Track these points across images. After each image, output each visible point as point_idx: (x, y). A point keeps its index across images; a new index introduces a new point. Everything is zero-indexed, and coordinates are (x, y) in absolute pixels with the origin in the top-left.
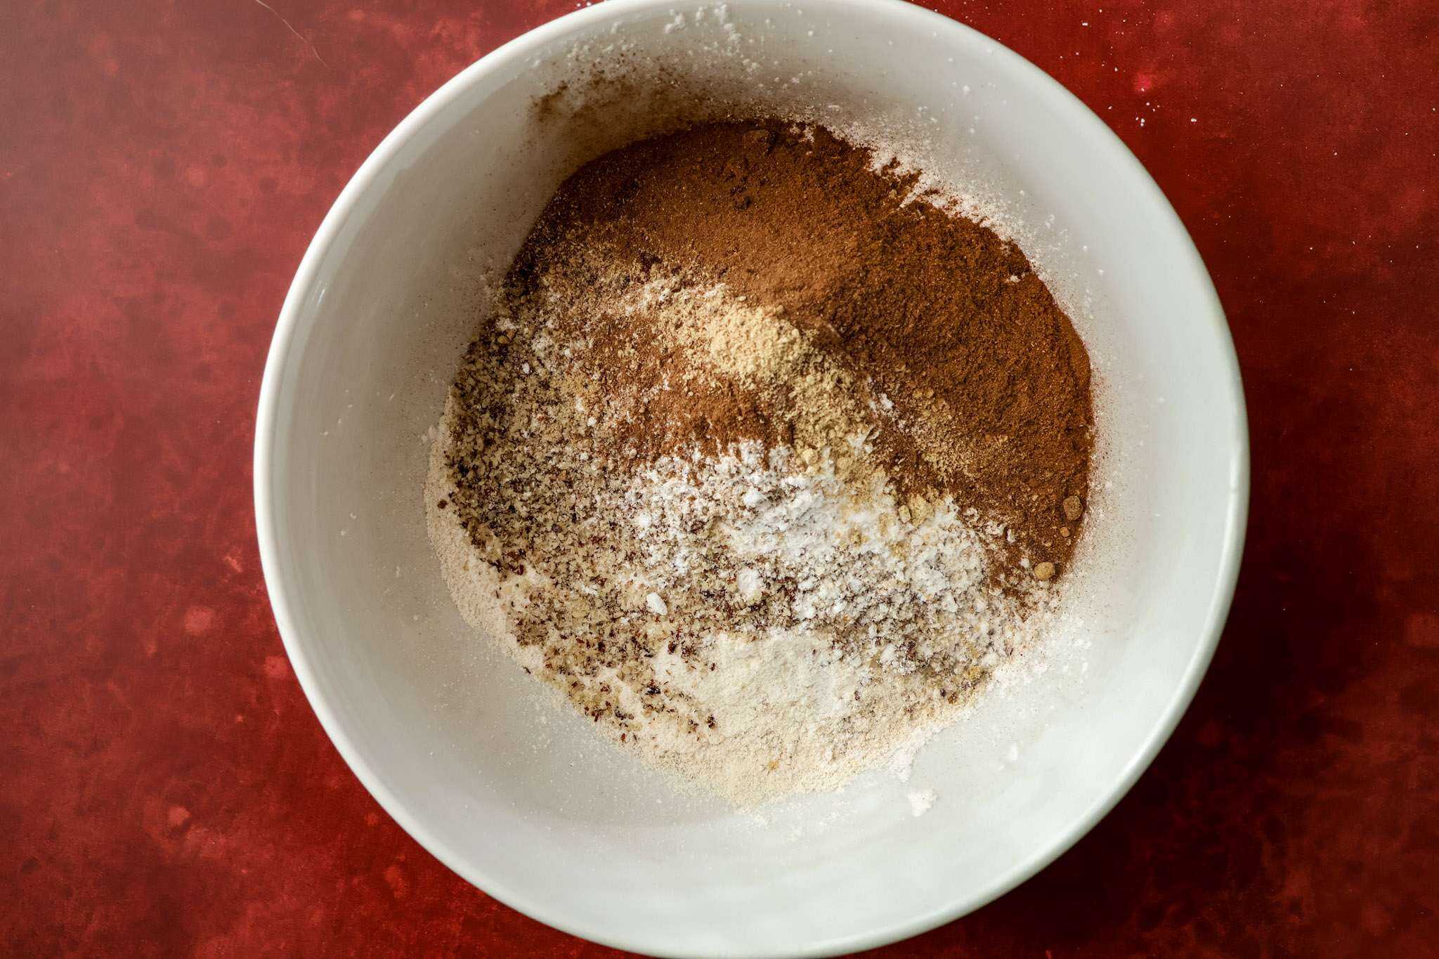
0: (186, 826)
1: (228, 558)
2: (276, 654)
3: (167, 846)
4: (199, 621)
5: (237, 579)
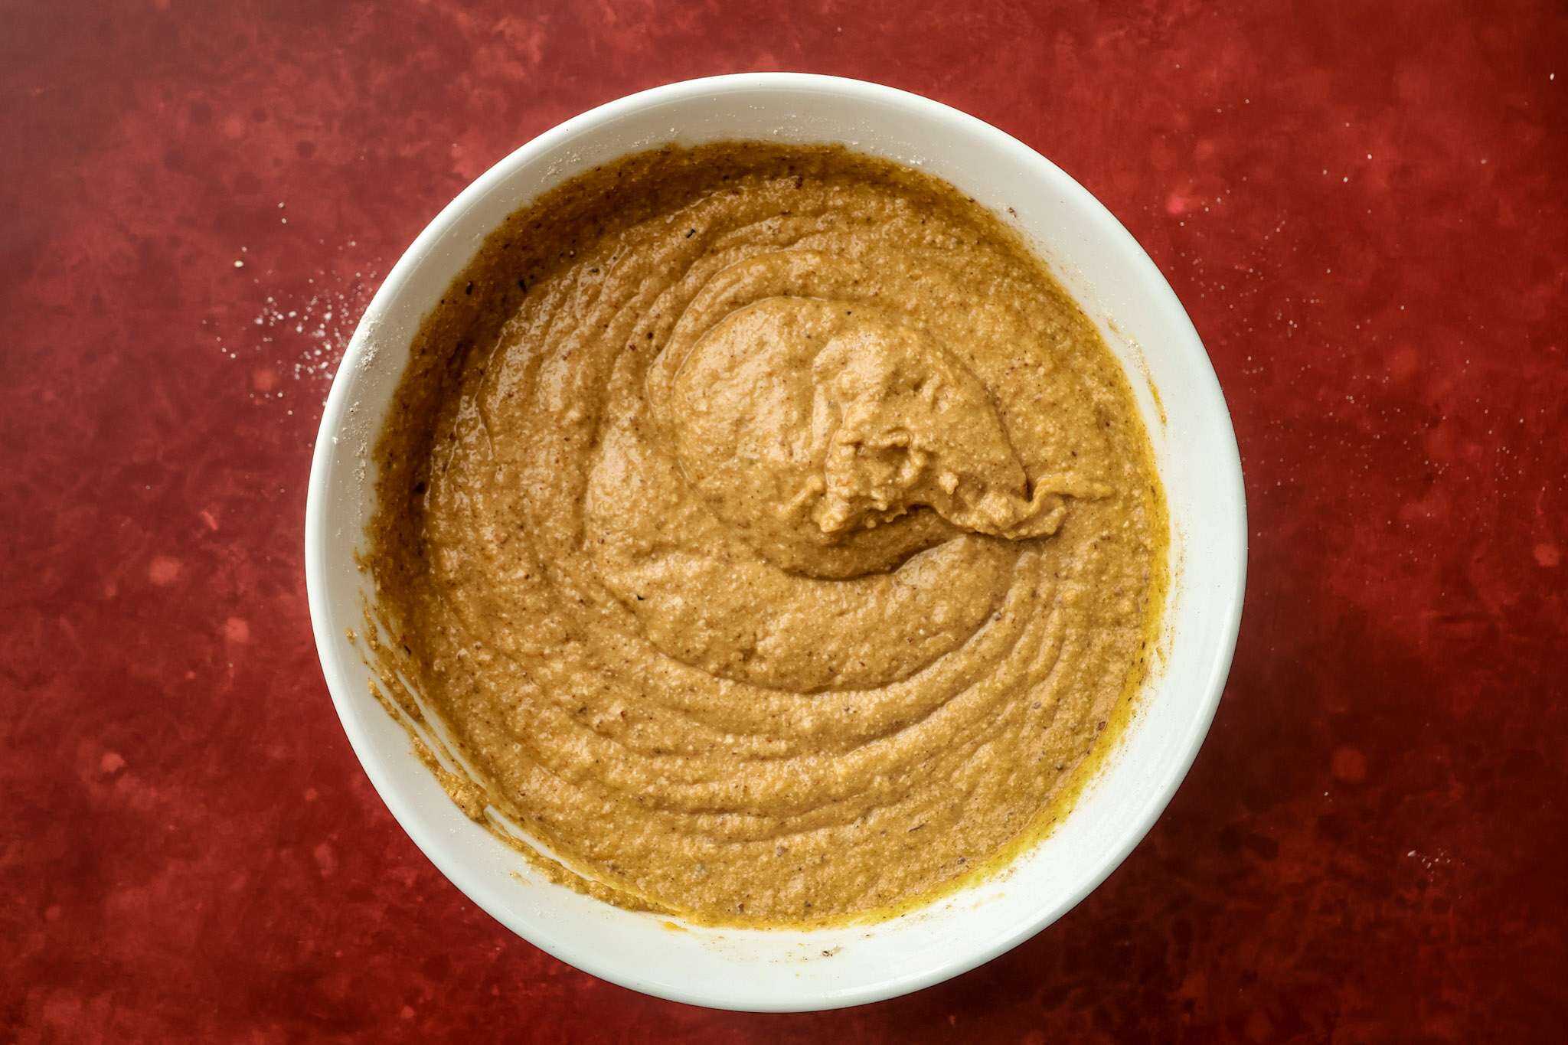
0: (119, 772)
1: (206, 514)
2: (239, 616)
3: (96, 791)
4: (164, 571)
5: (210, 535)
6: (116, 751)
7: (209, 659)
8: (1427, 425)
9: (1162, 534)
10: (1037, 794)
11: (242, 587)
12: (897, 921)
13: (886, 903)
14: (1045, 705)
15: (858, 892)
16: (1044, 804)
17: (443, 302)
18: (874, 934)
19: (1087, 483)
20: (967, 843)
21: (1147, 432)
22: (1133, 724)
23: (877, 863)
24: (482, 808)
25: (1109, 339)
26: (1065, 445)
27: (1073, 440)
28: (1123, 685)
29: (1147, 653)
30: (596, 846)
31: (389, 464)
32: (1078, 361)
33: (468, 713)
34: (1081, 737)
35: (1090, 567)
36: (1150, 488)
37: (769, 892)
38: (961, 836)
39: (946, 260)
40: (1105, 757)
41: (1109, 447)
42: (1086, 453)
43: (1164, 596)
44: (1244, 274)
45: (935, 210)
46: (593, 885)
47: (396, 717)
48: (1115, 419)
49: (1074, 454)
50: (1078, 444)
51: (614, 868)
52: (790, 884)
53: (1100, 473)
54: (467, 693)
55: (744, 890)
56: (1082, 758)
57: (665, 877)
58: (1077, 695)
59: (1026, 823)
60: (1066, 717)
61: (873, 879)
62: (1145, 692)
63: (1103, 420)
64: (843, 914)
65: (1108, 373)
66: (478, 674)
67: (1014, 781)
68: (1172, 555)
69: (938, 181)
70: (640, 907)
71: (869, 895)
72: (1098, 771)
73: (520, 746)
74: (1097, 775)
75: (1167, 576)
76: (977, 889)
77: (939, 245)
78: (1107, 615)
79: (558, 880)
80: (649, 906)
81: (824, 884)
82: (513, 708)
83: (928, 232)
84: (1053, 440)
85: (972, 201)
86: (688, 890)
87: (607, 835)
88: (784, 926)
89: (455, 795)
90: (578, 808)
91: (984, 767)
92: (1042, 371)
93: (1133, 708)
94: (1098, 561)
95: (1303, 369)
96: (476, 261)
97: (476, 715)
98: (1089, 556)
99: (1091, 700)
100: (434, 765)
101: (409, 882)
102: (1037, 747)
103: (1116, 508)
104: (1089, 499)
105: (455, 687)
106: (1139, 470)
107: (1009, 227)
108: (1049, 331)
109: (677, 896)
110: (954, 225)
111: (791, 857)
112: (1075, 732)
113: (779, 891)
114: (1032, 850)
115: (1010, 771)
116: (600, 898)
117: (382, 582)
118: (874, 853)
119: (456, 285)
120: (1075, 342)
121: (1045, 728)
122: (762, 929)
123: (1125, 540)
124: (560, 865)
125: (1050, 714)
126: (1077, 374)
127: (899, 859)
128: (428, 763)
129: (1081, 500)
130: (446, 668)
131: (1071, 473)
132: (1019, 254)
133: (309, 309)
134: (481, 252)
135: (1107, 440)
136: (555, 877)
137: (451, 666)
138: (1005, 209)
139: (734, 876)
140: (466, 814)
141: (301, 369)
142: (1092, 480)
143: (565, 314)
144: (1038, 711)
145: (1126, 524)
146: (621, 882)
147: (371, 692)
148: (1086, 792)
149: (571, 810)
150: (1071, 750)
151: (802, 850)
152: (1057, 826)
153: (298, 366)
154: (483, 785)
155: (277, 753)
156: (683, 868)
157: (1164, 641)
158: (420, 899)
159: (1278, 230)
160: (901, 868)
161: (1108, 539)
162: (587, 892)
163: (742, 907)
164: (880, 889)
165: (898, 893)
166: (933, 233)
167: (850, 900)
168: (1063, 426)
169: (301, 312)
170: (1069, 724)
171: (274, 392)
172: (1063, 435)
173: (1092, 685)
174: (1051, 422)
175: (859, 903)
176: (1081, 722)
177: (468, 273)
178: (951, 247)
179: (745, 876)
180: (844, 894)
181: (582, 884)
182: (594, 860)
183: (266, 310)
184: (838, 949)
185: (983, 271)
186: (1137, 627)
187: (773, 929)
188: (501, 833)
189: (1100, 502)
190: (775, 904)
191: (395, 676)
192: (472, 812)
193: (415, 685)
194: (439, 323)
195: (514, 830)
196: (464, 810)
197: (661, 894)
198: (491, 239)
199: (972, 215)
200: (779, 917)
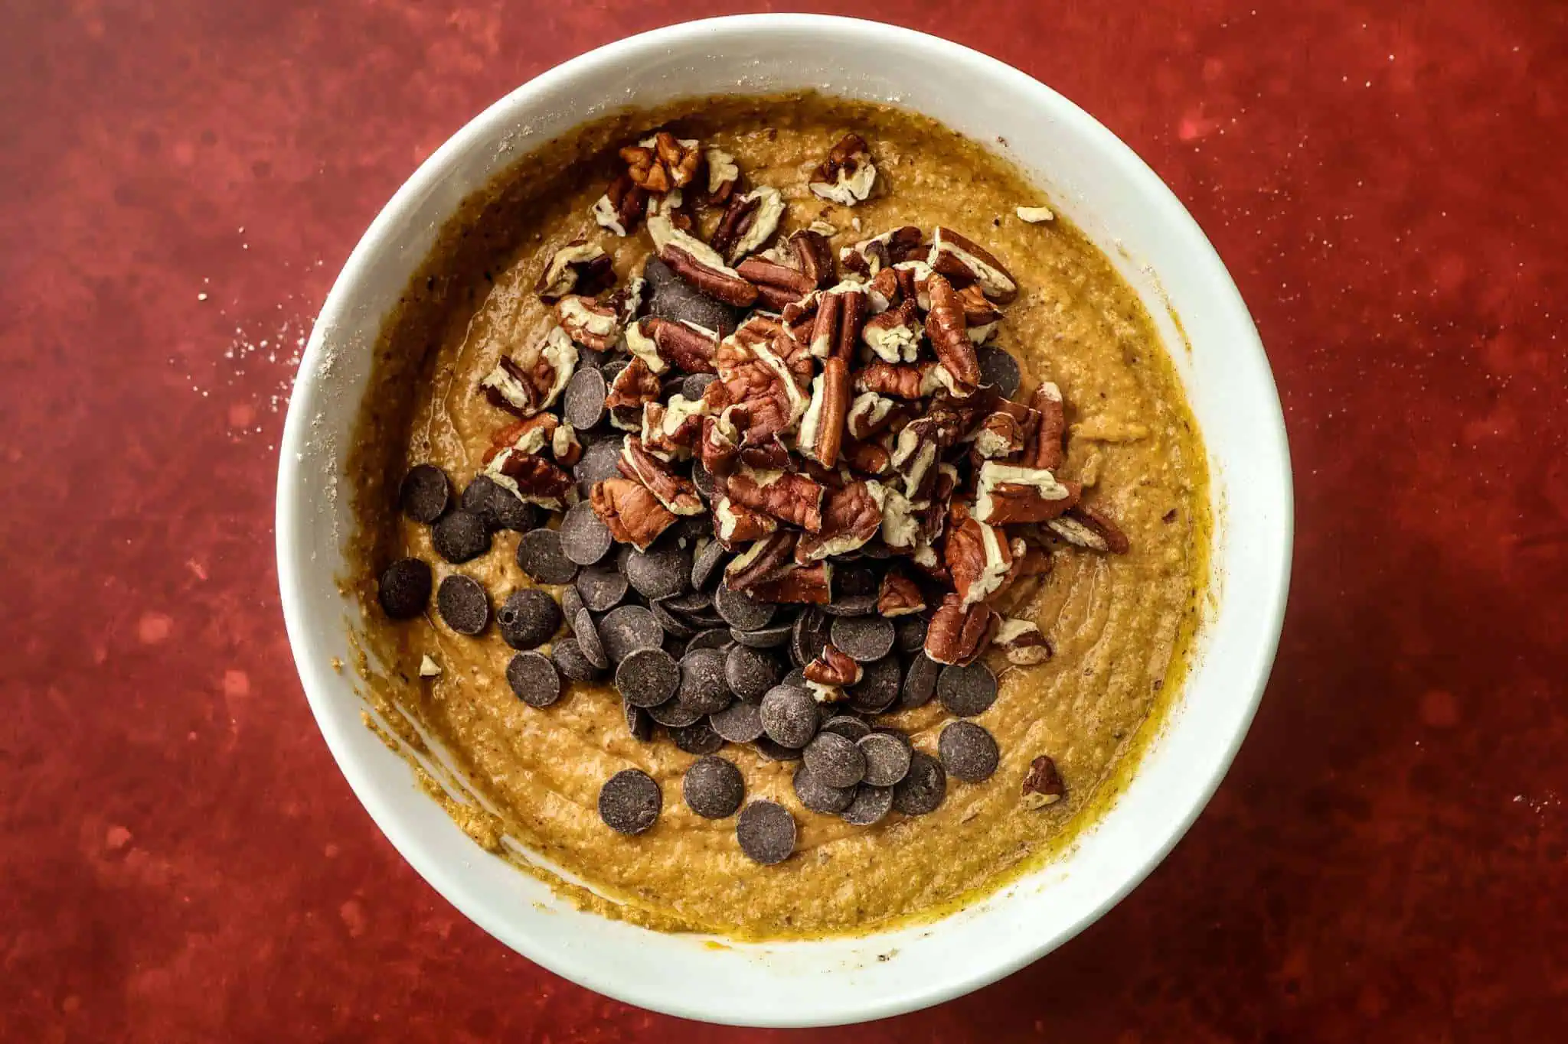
0: (127, 847)
1: (192, 563)
2: (237, 668)
3: (104, 868)
4: (154, 628)
5: (199, 586)
6: (121, 824)
7: (209, 717)
8: (1484, 336)
9: (1200, 471)
10: (1096, 766)
11: (238, 638)
12: (956, 916)
13: (944, 900)
14: (1097, 670)
15: (913, 893)
16: (1104, 776)
17: (403, 300)
18: (932, 933)
19: (1120, 425)
20: (1027, 826)
21: (1173, 363)
22: (1189, 679)
23: (930, 860)
24: (496, 836)
25: (1121, 268)
26: (1092, 386)
27: (1100, 380)
28: (1176, 639)
29: (1198, 600)
30: (625, 871)
31: (364, 480)
32: (1095, 296)
33: (473, 742)
34: (1137, 701)
35: (1132, 516)
36: (1183, 424)
37: (817, 902)
38: (1019, 820)
39: (940, 200)
40: (1164, 718)
41: (1139, 385)
42: (1117, 392)
43: (1210, 538)
44: (1267, 196)
45: (922, 150)
46: (624, 909)
47: (395, 748)
48: (1140, 354)
49: (1103, 395)
50: (1106, 384)
51: (647, 891)
52: (839, 891)
53: (1132, 413)
54: (470, 720)
55: (790, 903)
56: (1140, 721)
57: (703, 897)
58: (1131, 656)
59: (1086, 797)
60: (1122, 680)
61: (928, 877)
62: (1199, 642)
63: (1129, 357)
64: (898, 915)
65: (1126, 305)
66: (479, 701)
67: (1071, 755)
68: (1213, 491)
69: (920, 118)
70: (679, 928)
71: (925, 893)
72: (1158, 733)
73: (531, 774)
74: (1155, 738)
75: (1211, 516)
76: (1039, 872)
77: (931, 185)
78: (1154, 567)
79: (586, 907)
80: (689, 926)
81: (875, 888)
82: (519, 733)
83: (918, 172)
84: (1079, 381)
85: (958, 135)
86: (729, 907)
87: (635, 860)
88: (836, 934)
89: (466, 825)
90: (600, 834)
91: (1038, 744)
92: (1059, 307)
93: (1188, 661)
94: (1139, 509)
95: (1343, 291)
96: (434, 252)
97: (481, 743)
98: (1130, 504)
99: (1146, 660)
100: (441, 795)
101: (444, 933)
102: (1093, 716)
103: (1153, 449)
104: (1124, 442)
105: (457, 713)
106: (1169, 407)
107: (1001, 158)
108: (1060, 266)
109: (718, 914)
110: (945, 164)
111: (837, 863)
112: (1131, 695)
113: (828, 899)
114: (1096, 825)
115: (1067, 745)
116: (634, 922)
117: (369, 608)
118: (927, 850)
119: (416, 282)
120: (1088, 275)
121: (1100, 695)
122: (812, 940)
123: (1166, 483)
124: (588, 890)
125: (1104, 679)
126: (1096, 309)
127: (954, 852)
128: (434, 794)
129: (1115, 444)
130: (446, 696)
131: (1102, 416)
132: (1015, 188)
133: (281, 337)
134: (439, 242)
135: (1135, 377)
136: (584, 904)
137: (451, 693)
138: (994, 138)
139: (778, 890)
140: (481, 845)
141: (278, 401)
142: (1126, 421)
143: (533, 299)
144: (1091, 678)
145: (1165, 467)
146: (657, 906)
147: (365, 722)
148: (1146, 756)
149: (594, 835)
150: (1129, 715)
151: (849, 854)
152: (1119, 797)
153: (275, 398)
154: (498, 814)
155: (291, 809)
156: (720, 886)
157: (1214, 583)
158: (457, 951)
159: (1301, 145)
160: (957, 862)
161: (1147, 484)
162: (619, 917)
163: (789, 920)
164: (936, 886)
165: (957, 888)
166: (923, 174)
167: (906, 900)
168: (1088, 366)
169: (273, 341)
170: (1125, 689)
171: (252, 429)
172: (1089, 374)
173: (1146, 643)
174: (1076, 362)
175: (915, 902)
176: (1138, 684)
177: (428, 267)
178: (945, 186)
179: (789, 888)
180: (898, 896)
181: (613, 909)
182: (626, 886)
183: (235, 343)
184: (894, 952)
185: (982, 207)
186: (1185, 575)
187: (824, 939)
188: (522, 863)
189: (1136, 444)
190: (825, 914)
191: (392, 706)
192: (486, 842)
193: (415, 714)
194: (402, 323)
195: (537, 859)
196: (478, 841)
197: (701, 914)
198: (447, 228)
199: (960, 151)
200: (831, 926)
